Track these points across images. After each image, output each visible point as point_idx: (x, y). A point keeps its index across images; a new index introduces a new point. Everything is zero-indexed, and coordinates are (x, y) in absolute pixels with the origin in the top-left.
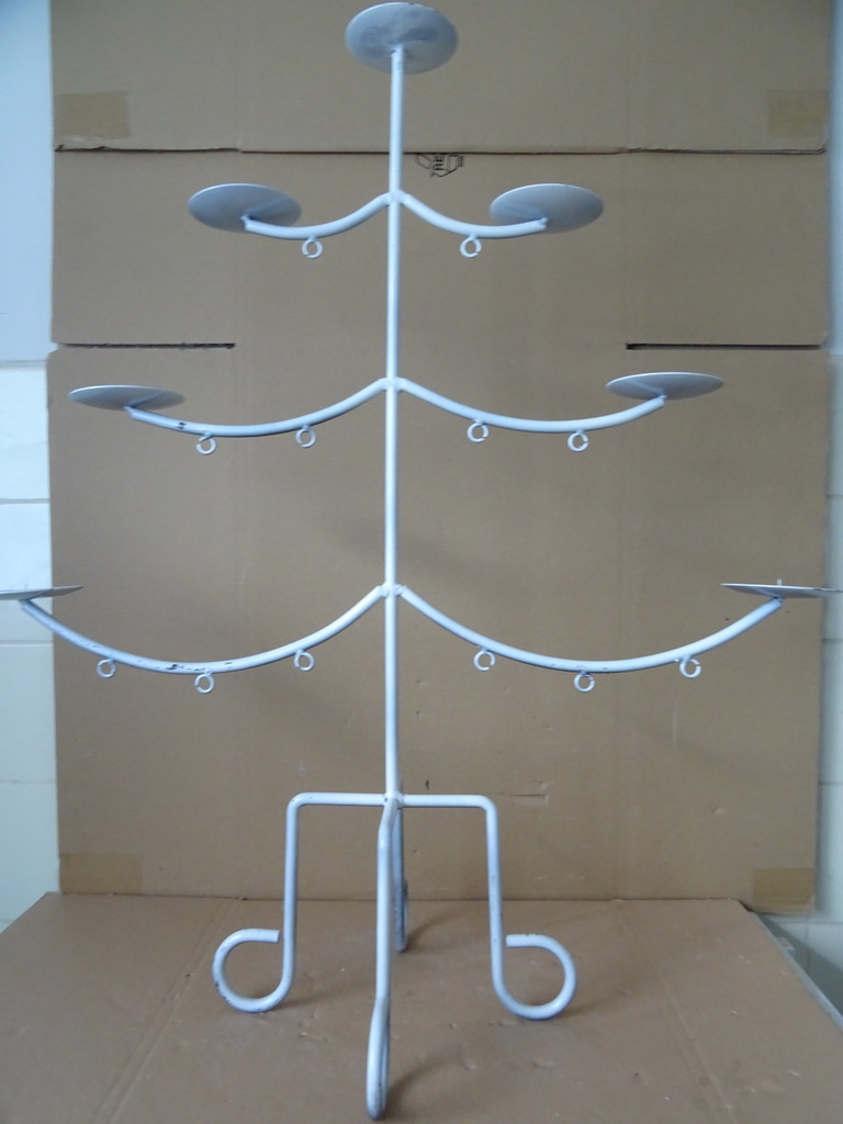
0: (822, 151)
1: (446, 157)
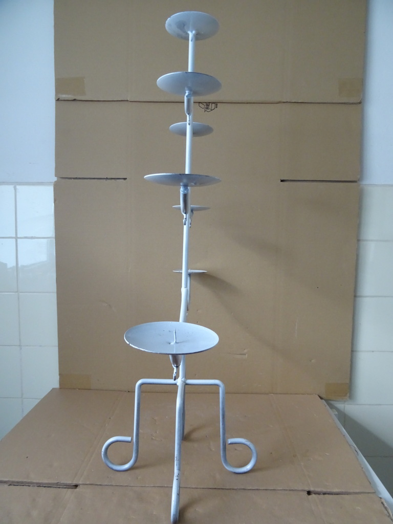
0: (360, 103)
1: (210, 104)
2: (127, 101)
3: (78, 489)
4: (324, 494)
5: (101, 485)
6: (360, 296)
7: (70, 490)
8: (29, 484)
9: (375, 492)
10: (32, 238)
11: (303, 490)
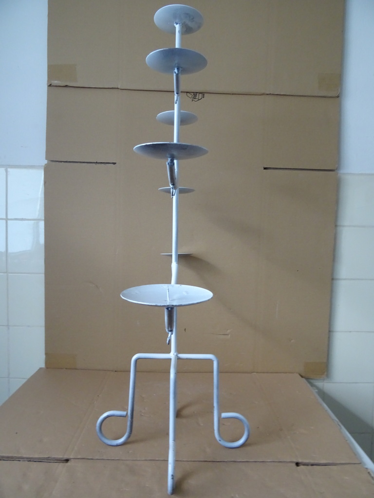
0: (338, 97)
1: (198, 94)
2: (118, 88)
3: (69, 464)
4: (312, 465)
5: (92, 459)
6: (337, 279)
7: (61, 464)
8: (19, 459)
9: (361, 463)
10: (22, 219)
11: (292, 462)
